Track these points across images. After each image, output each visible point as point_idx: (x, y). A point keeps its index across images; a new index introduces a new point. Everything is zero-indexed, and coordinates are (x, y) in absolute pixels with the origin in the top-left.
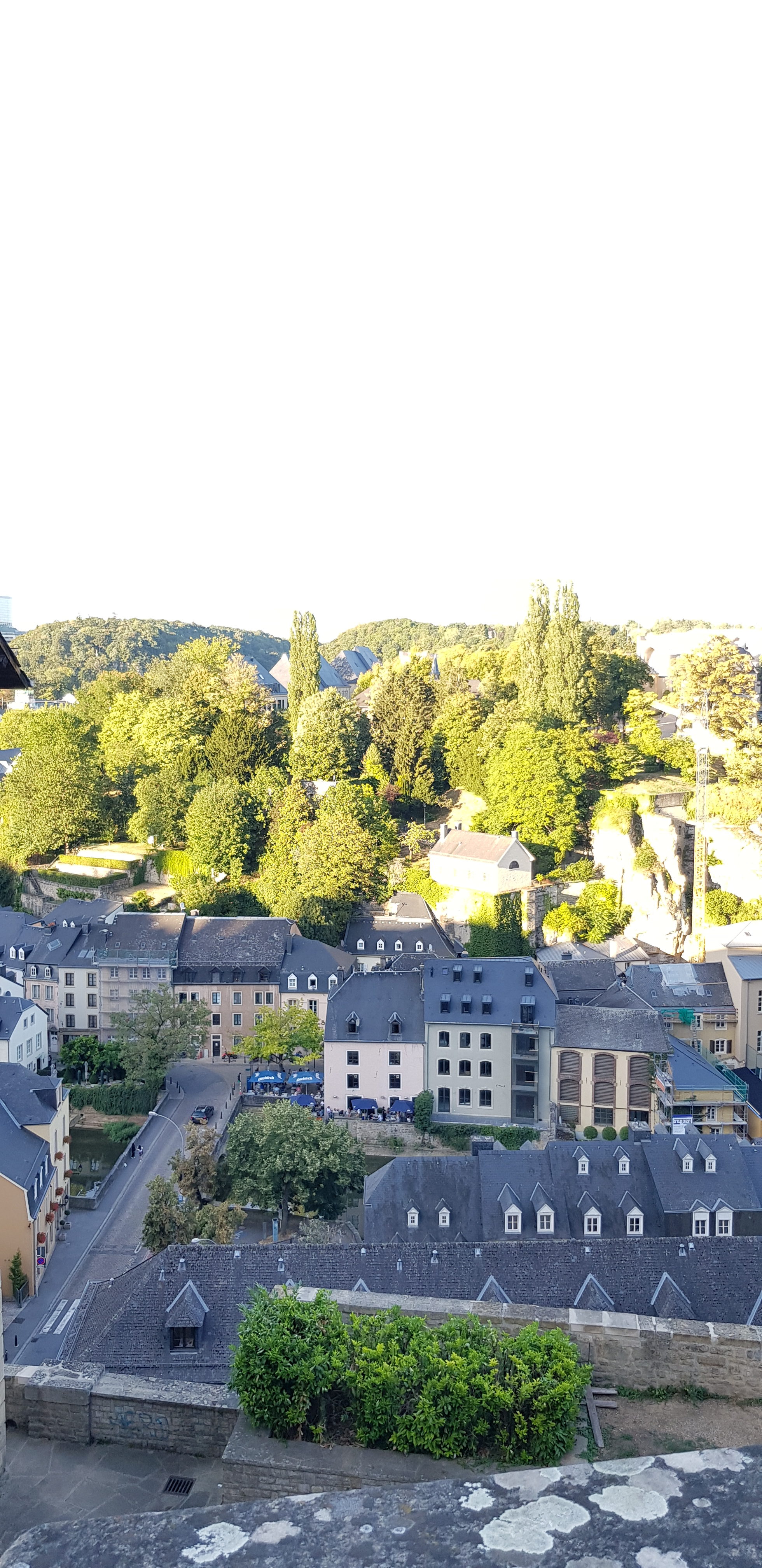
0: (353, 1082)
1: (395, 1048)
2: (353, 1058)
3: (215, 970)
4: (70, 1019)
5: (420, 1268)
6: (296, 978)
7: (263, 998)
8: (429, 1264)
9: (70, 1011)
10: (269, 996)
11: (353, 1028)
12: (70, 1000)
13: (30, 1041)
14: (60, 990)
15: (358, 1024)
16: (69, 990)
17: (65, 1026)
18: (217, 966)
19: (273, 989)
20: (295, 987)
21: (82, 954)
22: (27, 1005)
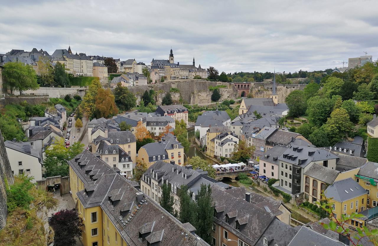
0: (264, 171)
1: (273, 165)
2: (265, 165)
12: (250, 145)
13: (231, 149)
16: (250, 142)
22: (230, 141)
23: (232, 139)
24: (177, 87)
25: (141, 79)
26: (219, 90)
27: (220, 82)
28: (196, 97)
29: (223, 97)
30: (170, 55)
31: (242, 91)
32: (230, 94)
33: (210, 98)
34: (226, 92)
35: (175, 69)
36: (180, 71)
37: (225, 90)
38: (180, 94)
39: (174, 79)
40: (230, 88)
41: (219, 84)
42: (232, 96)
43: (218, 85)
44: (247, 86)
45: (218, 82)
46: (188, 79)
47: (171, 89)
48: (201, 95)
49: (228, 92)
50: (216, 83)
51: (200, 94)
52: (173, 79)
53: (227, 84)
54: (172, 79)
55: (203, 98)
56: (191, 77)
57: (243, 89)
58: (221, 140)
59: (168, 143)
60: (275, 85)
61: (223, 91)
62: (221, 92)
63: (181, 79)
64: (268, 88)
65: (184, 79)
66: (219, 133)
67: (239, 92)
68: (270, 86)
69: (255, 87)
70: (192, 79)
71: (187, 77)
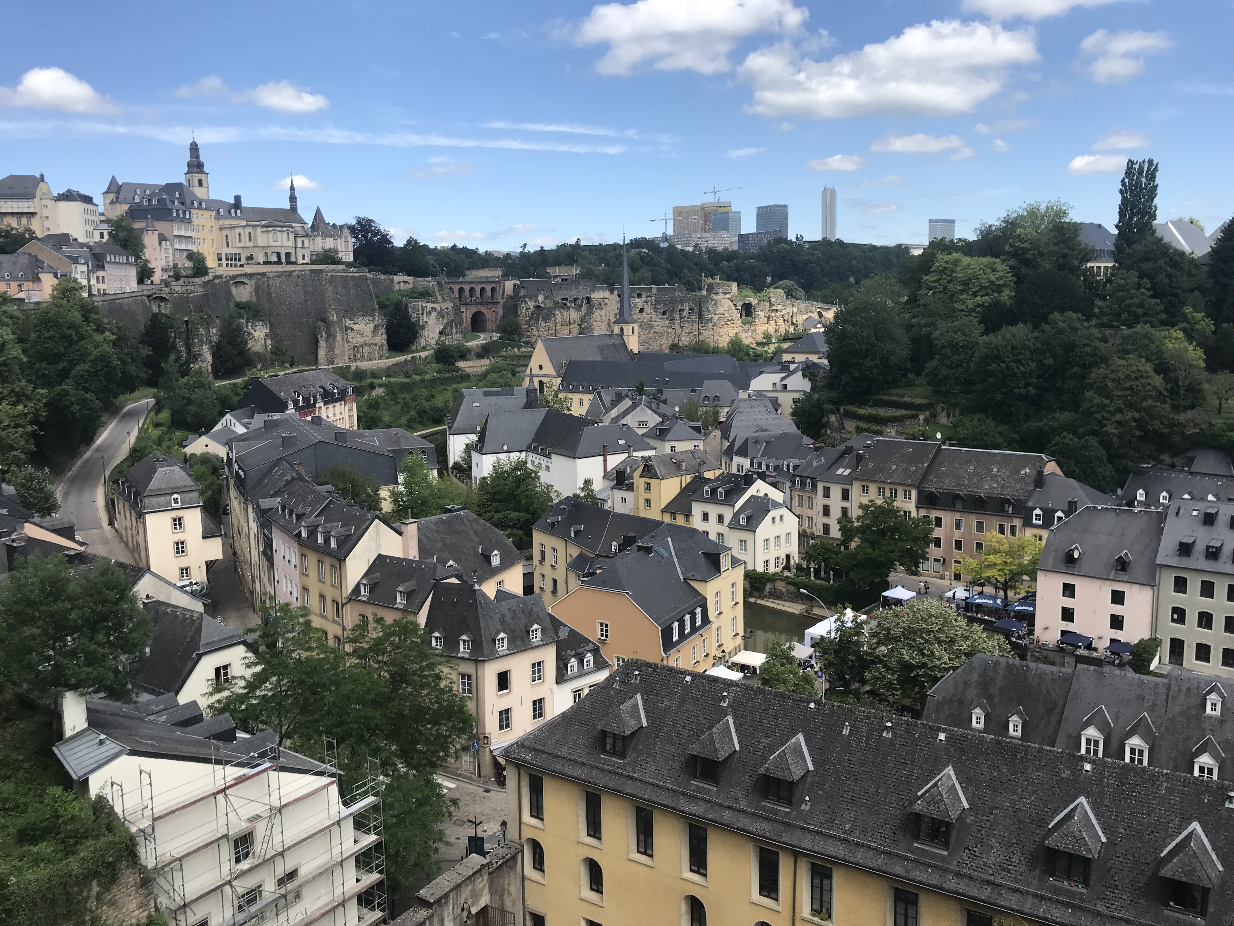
0: (1068, 615)
1: (1119, 587)
2: (1069, 590)
3: (958, 497)
4: (826, 528)
5: (869, 738)
6: (1041, 513)
7: (1007, 529)
8: (881, 736)
9: (826, 520)
10: (1013, 528)
11: (1070, 559)
12: (826, 511)
13: (778, 537)
14: (820, 500)
15: (1076, 555)
16: (826, 501)
17: (821, 534)
18: (961, 493)
19: (1017, 523)
20: (1040, 522)
21: (840, 472)
22: (776, 505)
23: (766, 495)
24: (254, 299)
25: (115, 263)
26: (407, 305)
27: (406, 278)
28: (339, 338)
29: (425, 333)
30: (189, 165)
31: (474, 309)
32: (446, 321)
33: (381, 338)
34: (434, 314)
35: (227, 222)
36: (259, 230)
37: (429, 309)
38: (271, 325)
39: (233, 262)
40: (444, 300)
41: (403, 286)
42: (454, 330)
43: (397, 287)
44: (488, 293)
45: (397, 278)
46: (295, 263)
47: (232, 305)
48: (356, 327)
49: (441, 315)
50: (392, 281)
51: (348, 323)
52: (229, 262)
53: (428, 283)
54: (224, 262)
55: (360, 340)
56: (303, 258)
57: (477, 304)
58: (733, 506)
59: (672, 548)
60: (586, 290)
61: (423, 310)
62: (414, 315)
63: (265, 263)
64: (566, 299)
65: (279, 262)
66: (689, 477)
67: (464, 315)
68: (572, 293)
69: (525, 296)
70: (307, 264)
71: (288, 255)
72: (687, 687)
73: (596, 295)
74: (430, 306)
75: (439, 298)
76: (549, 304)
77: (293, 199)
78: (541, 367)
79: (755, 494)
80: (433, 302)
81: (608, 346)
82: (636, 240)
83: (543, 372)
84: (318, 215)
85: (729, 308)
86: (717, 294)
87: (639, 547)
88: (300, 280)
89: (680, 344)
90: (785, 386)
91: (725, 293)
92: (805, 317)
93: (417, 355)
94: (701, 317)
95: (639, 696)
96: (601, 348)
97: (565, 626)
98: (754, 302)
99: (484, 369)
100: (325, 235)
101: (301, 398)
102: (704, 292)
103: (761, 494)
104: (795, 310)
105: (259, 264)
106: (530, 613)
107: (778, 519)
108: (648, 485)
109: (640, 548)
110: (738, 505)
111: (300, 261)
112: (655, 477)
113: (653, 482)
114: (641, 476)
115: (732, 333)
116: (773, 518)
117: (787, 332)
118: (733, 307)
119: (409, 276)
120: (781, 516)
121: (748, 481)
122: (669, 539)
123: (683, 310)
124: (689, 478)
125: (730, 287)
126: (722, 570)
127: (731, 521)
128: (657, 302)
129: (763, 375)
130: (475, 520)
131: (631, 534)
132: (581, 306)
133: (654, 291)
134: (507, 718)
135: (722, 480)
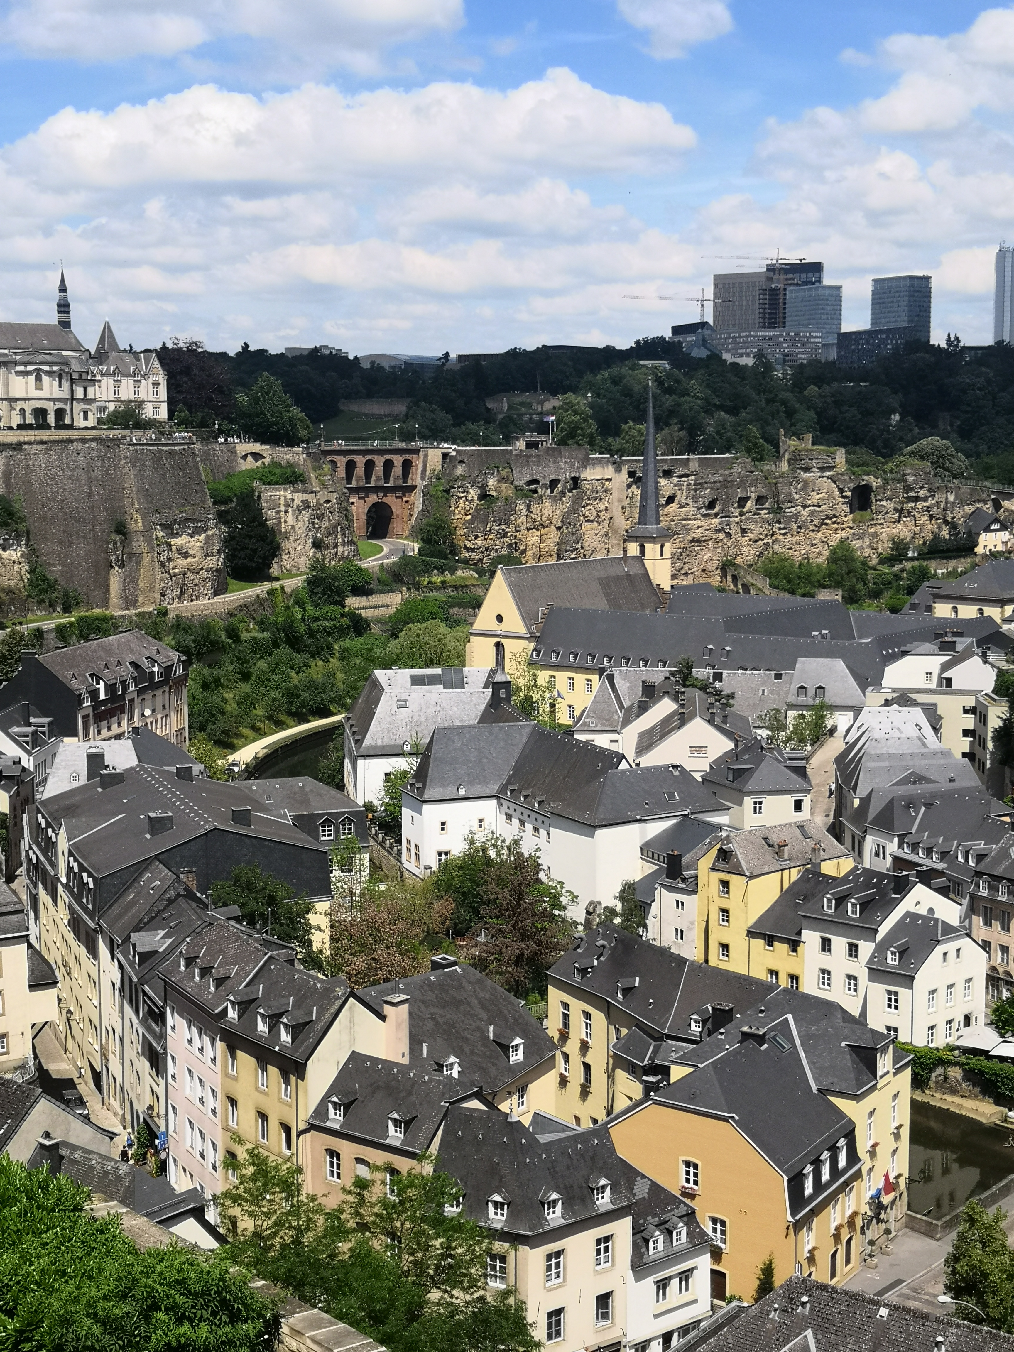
13: (951, 986)
22: (948, 930)
23: (931, 910)
26: (259, 497)
27: (257, 447)
28: (146, 560)
29: (290, 546)
31: (372, 499)
32: (325, 523)
33: (217, 559)
34: (306, 512)
37: (297, 503)
38: (30, 536)
40: (323, 486)
41: (252, 463)
42: (339, 540)
43: (241, 465)
44: (397, 470)
45: (239, 447)
46: (71, 427)
48: (174, 541)
49: (318, 513)
50: (233, 453)
53: (296, 456)
55: (182, 563)
56: (86, 418)
57: (377, 490)
58: (876, 931)
59: (795, 1033)
60: (572, 464)
61: (287, 505)
62: (271, 513)
63: (20, 427)
64: (536, 482)
65: (44, 426)
66: (794, 871)
67: (354, 508)
68: (548, 472)
69: (464, 477)
70: (93, 428)
71: (60, 413)
72: (883, 1326)
73: (590, 474)
74: (298, 498)
75: (315, 482)
76: (507, 490)
77: (64, 307)
78: (500, 618)
79: (913, 910)
80: (305, 491)
81: (618, 579)
82: (646, 342)
83: (506, 627)
84: (107, 335)
85: (831, 495)
86: (807, 469)
87: (743, 1034)
88: (81, 458)
89: (739, 560)
90: (949, 681)
91: (822, 469)
92: (969, 509)
93: (276, 585)
94: (777, 510)
95: (809, 1333)
96: (606, 583)
97: (644, 1177)
98: (875, 483)
99: (392, 610)
100: (121, 372)
101: (102, 686)
102: (784, 466)
103: (923, 911)
104: (951, 498)
105: (11, 428)
106: (592, 1158)
107: (952, 955)
108: (725, 884)
109: (746, 1036)
110: (884, 930)
111: (80, 422)
112: (738, 872)
113: (736, 881)
114: (713, 869)
115: (835, 538)
116: (945, 954)
117: (936, 538)
118: (837, 492)
119: (263, 442)
120: (958, 950)
121: (902, 887)
122: (790, 1017)
123: (747, 499)
124: (795, 874)
125: (832, 455)
126: (880, 1073)
127: (873, 956)
128: (700, 485)
129: (907, 658)
130: (479, 981)
131: (728, 1006)
132: (563, 494)
133: (694, 466)
134: (558, 1323)
135: (856, 880)
